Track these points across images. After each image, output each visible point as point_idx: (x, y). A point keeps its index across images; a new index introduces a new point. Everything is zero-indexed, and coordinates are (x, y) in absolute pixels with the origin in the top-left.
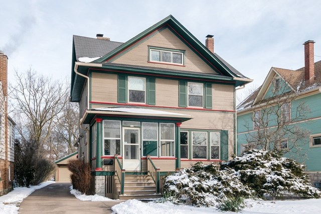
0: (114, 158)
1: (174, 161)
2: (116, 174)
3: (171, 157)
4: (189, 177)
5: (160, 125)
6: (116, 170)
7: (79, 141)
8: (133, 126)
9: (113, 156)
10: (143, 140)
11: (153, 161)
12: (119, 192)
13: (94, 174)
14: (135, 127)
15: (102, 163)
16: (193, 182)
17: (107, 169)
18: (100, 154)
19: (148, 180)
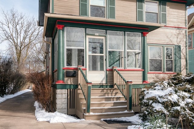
0: (77, 69)
1: (141, 73)
2: (79, 87)
3: (137, 68)
4: (176, 92)
5: (126, 34)
6: (79, 82)
7: (45, 58)
8: (97, 34)
9: (77, 67)
10: (108, 50)
11: (120, 72)
12: (85, 110)
13: (55, 87)
14: (99, 36)
15: (63, 75)
16: (183, 98)
17: (69, 81)
18: (62, 65)
19: (116, 93)
